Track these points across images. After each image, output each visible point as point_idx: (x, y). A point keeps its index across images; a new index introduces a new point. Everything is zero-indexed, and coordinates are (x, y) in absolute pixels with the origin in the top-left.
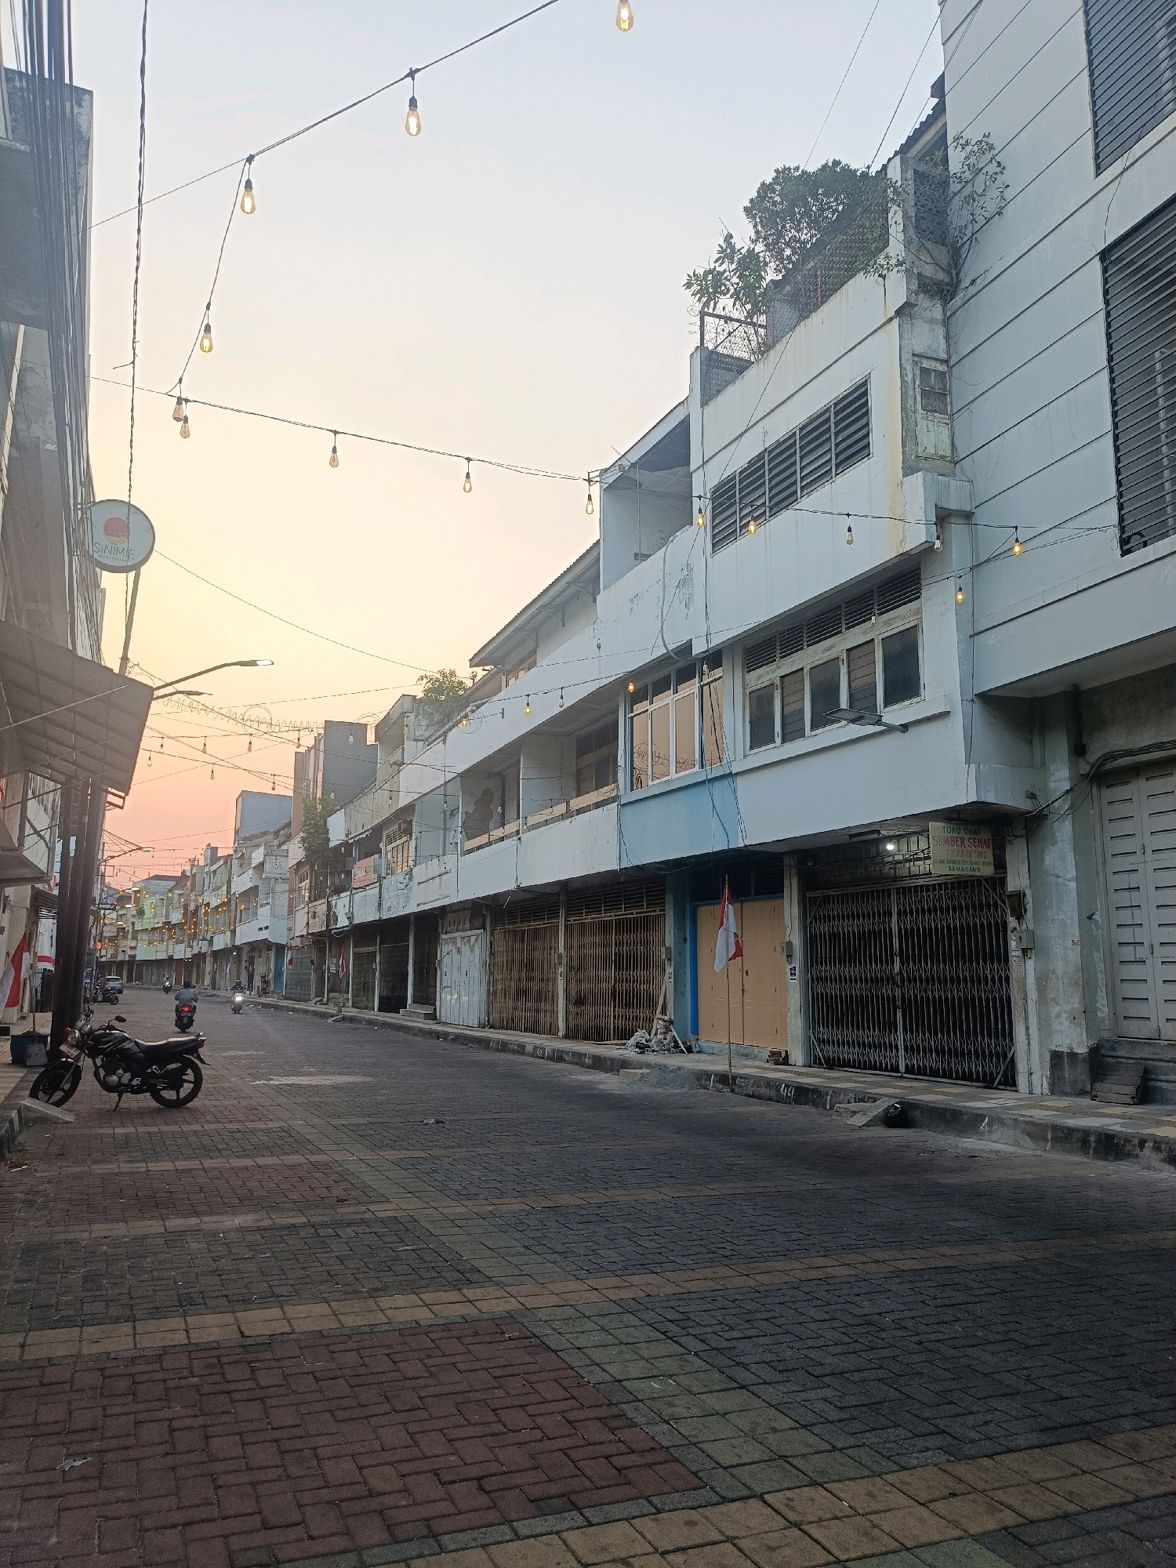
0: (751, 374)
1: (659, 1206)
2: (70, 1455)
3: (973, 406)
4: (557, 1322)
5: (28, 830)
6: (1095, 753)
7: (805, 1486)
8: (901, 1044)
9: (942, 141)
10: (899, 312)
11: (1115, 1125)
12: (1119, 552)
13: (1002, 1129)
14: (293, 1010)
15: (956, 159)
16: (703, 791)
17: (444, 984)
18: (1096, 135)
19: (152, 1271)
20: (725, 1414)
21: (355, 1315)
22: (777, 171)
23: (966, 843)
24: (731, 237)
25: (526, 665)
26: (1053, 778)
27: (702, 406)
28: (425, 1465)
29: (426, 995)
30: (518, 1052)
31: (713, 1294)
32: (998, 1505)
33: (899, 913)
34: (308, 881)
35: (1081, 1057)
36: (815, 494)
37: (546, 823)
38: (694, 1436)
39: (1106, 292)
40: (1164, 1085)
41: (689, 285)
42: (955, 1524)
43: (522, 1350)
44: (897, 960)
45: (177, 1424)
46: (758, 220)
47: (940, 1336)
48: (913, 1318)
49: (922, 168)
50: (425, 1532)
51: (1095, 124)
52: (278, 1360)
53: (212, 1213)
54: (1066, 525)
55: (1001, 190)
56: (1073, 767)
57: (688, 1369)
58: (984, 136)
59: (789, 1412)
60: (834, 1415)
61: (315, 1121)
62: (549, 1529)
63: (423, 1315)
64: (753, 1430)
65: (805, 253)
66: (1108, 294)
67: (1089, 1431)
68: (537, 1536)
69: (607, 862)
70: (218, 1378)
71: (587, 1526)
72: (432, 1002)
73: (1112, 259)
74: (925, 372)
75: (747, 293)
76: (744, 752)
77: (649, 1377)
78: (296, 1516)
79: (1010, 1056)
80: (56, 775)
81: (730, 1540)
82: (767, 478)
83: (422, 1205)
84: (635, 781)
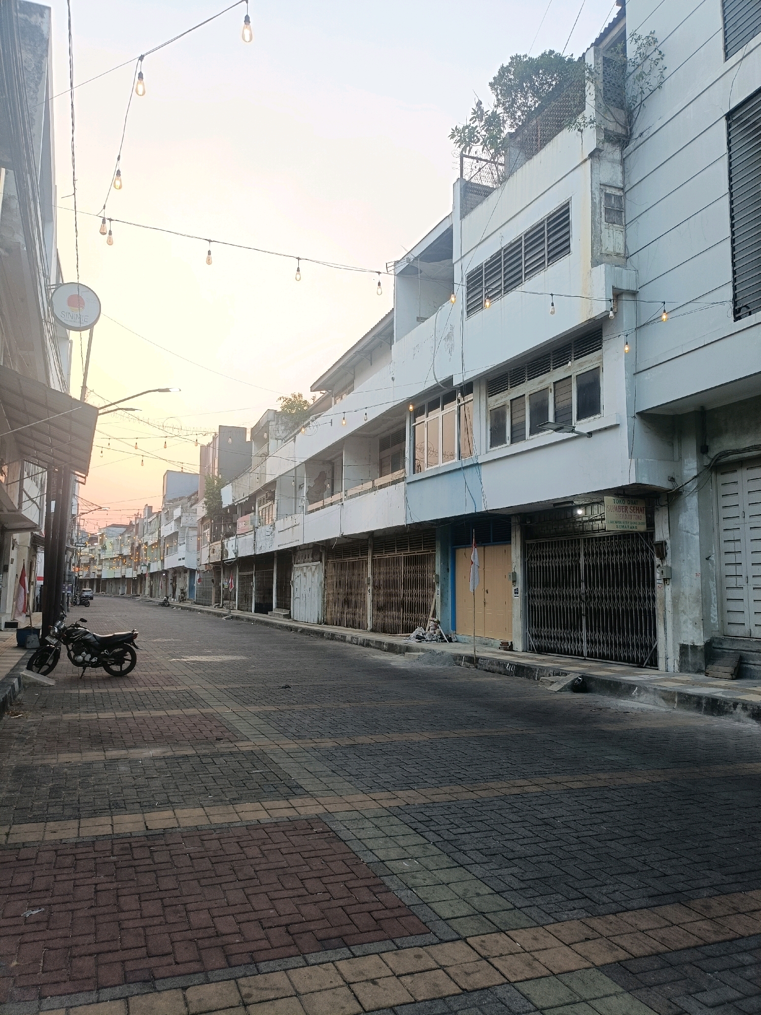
0: (494, 196)
1: (421, 745)
2: (30, 907)
3: (639, 220)
4: (347, 822)
5: (25, 497)
6: (715, 450)
7: (494, 933)
8: (585, 639)
9: (622, 36)
10: (591, 155)
11: (718, 693)
12: (733, 318)
13: (645, 695)
14: (200, 611)
15: (632, 50)
16: (459, 476)
17: (296, 596)
18: (725, 33)
19: (94, 786)
20: (448, 884)
21: (220, 816)
22: (512, 58)
23: (629, 510)
24: (481, 103)
25: (347, 390)
26: (686, 468)
27: (461, 219)
28: (253, 916)
29: (285, 603)
30: (342, 641)
31: (449, 804)
32: (616, 947)
33: (585, 555)
34: (209, 529)
35: (699, 648)
36: (533, 279)
37: (360, 494)
38: (427, 899)
39: (729, 142)
40: (752, 667)
41: (453, 136)
42: (586, 958)
43: (323, 840)
44: (583, 585)
45: (99, 887)
46: (499, 92)
47: (591, 833)
48: (575, 821)
49: (609, 55)
50: (249, 960)
51: (725, 26)
52: (167, 845)
53: (135, 747)
54: (698, 301)
55: (661, 71)
56: (700, 459)
57: (428, 853)
58: (651, 33)
59: (489, 883)
60: (516, 884)
61: (208, 686)
62: (327, 959)
63: (263, 816)
64: (465, 894)
65: (530, 115)
66: (730, 143)
67: (680, 897)
68: (320, 964)
69: (398, 519)
70: (128, 857)
71: (352, 958)
72: (288, 607)
73: (734, 119)
74: (608, 196)
75: (492, 141)
76: (486, 449)
77: (402, 859)
78: (169, 949)
79: (654, 647)
80: (41, 463)
81: (442, 967)
82: (503, 268)
83: (270, 742)
84: (416, 469)
